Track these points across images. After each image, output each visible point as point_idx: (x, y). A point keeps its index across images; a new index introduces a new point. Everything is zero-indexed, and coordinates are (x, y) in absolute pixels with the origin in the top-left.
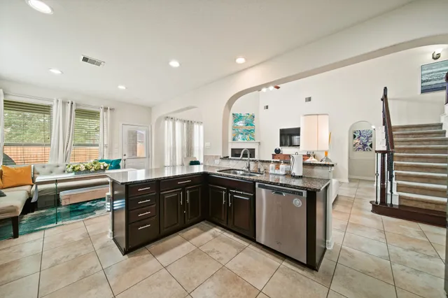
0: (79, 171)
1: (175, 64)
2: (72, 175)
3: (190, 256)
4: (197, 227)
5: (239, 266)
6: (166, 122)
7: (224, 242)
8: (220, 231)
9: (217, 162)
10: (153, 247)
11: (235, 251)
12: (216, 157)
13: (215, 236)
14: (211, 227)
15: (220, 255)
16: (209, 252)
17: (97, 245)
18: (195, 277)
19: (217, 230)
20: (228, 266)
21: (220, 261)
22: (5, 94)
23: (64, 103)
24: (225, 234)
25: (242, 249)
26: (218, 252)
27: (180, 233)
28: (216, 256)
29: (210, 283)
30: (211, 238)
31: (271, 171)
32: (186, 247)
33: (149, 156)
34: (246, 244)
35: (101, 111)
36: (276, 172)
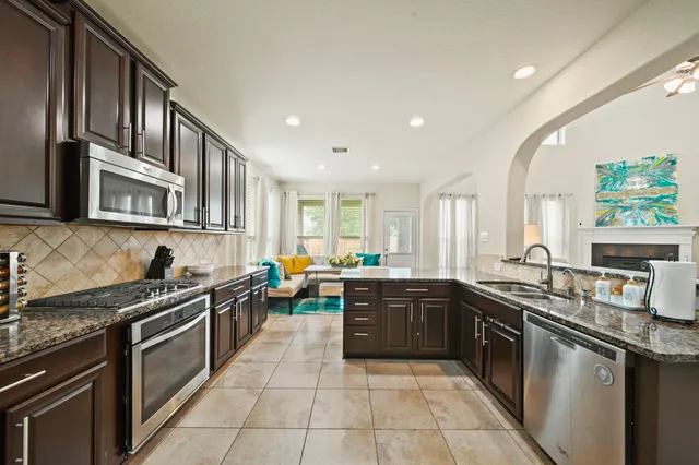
0: (334, 265)
1: (417, 122)
2: (329, 267)
3: (404, 394)
4: (440, 364)
5: (464, 444)
6: (441, 201)
7: (467, 402)
8: (472, 384)
9: (498, 266)
10: (371, 363)
11: (477, 423)
12: (496, 257)
13: (457, 387)
14: (461, 371)
15: (445, 415)
16: (432, 402)
17: (330, 341)
18: (393, 418)
19: (468, 382)
20: (447, 434)
21: (439, 421)
22: (298, 195)
23: (333, 195)
24: (479, 393)
25: (493, 427)
26: (445, 410)
27: (412, 362)
28: (437, 411)
29: (404, 436)
30: (450, 386)
31: (598, 297)
32: (407, 381)
33: (415, 252)
34: (507, 425)
35: (363, 198)
36: (613, 300)
